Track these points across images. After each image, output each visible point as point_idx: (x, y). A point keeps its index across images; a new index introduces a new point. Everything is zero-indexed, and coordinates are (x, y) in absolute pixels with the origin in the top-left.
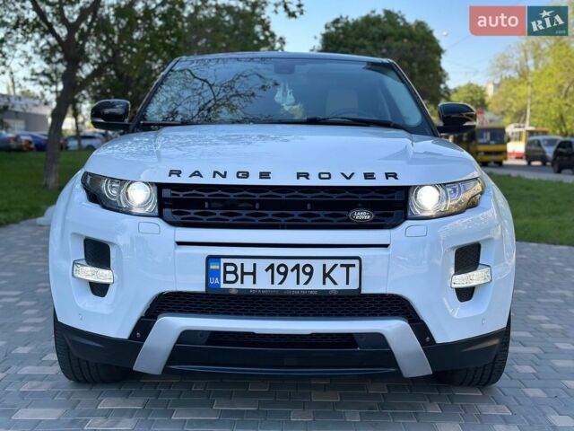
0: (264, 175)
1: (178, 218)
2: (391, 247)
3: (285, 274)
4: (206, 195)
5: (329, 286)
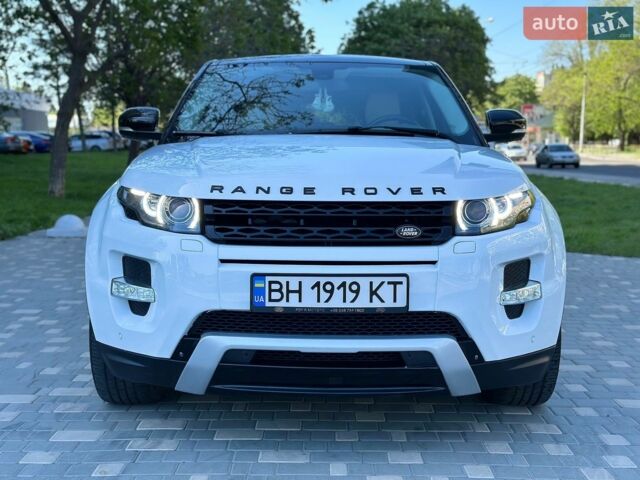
0: (309, 191)
1: (221, 235)
2: (438, 264)
3: (331, 292)
4: (250, 212)
5: (376, 304)
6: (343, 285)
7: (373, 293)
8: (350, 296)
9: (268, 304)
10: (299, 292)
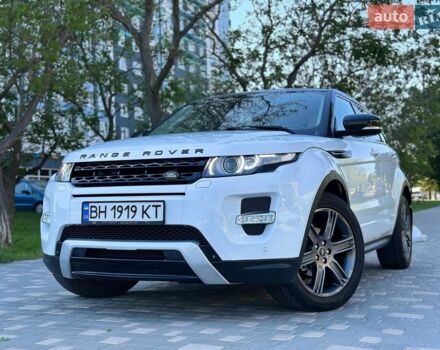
0: (126, 154)
2: (186, 195)
3: (121, 212)
5: (146, 219)
6: (128, 207)
7: (144, 212)
8: (131, 214)
9: (90, 220)
10: (105, 212)
